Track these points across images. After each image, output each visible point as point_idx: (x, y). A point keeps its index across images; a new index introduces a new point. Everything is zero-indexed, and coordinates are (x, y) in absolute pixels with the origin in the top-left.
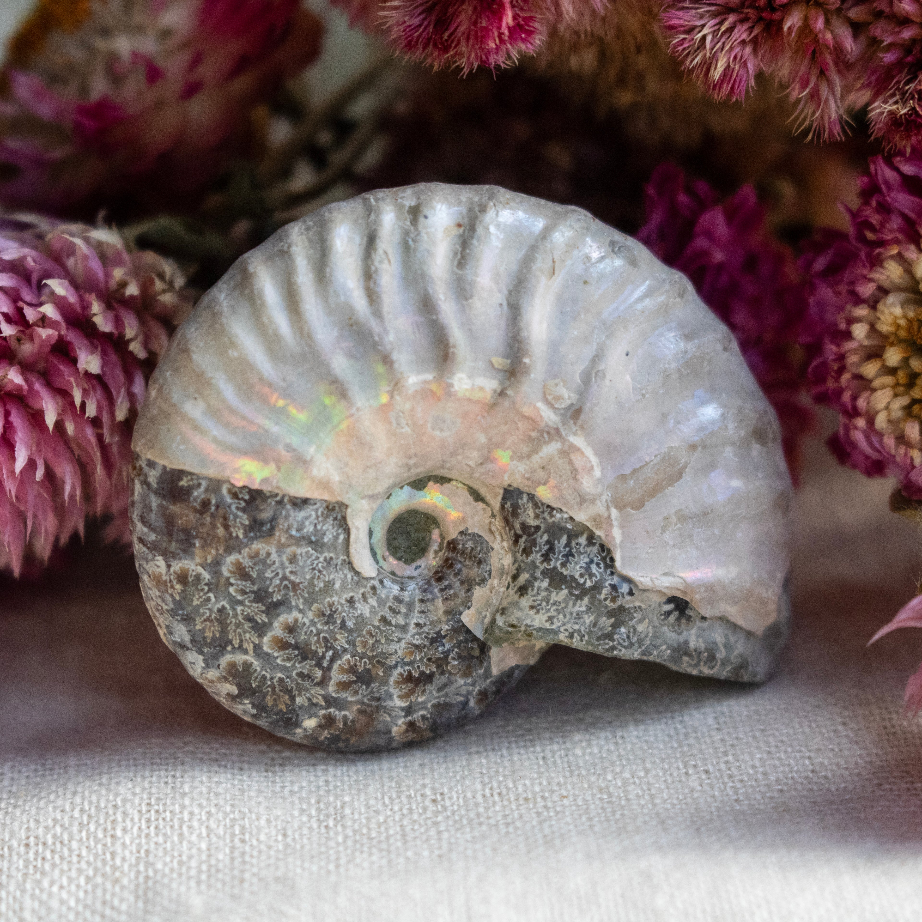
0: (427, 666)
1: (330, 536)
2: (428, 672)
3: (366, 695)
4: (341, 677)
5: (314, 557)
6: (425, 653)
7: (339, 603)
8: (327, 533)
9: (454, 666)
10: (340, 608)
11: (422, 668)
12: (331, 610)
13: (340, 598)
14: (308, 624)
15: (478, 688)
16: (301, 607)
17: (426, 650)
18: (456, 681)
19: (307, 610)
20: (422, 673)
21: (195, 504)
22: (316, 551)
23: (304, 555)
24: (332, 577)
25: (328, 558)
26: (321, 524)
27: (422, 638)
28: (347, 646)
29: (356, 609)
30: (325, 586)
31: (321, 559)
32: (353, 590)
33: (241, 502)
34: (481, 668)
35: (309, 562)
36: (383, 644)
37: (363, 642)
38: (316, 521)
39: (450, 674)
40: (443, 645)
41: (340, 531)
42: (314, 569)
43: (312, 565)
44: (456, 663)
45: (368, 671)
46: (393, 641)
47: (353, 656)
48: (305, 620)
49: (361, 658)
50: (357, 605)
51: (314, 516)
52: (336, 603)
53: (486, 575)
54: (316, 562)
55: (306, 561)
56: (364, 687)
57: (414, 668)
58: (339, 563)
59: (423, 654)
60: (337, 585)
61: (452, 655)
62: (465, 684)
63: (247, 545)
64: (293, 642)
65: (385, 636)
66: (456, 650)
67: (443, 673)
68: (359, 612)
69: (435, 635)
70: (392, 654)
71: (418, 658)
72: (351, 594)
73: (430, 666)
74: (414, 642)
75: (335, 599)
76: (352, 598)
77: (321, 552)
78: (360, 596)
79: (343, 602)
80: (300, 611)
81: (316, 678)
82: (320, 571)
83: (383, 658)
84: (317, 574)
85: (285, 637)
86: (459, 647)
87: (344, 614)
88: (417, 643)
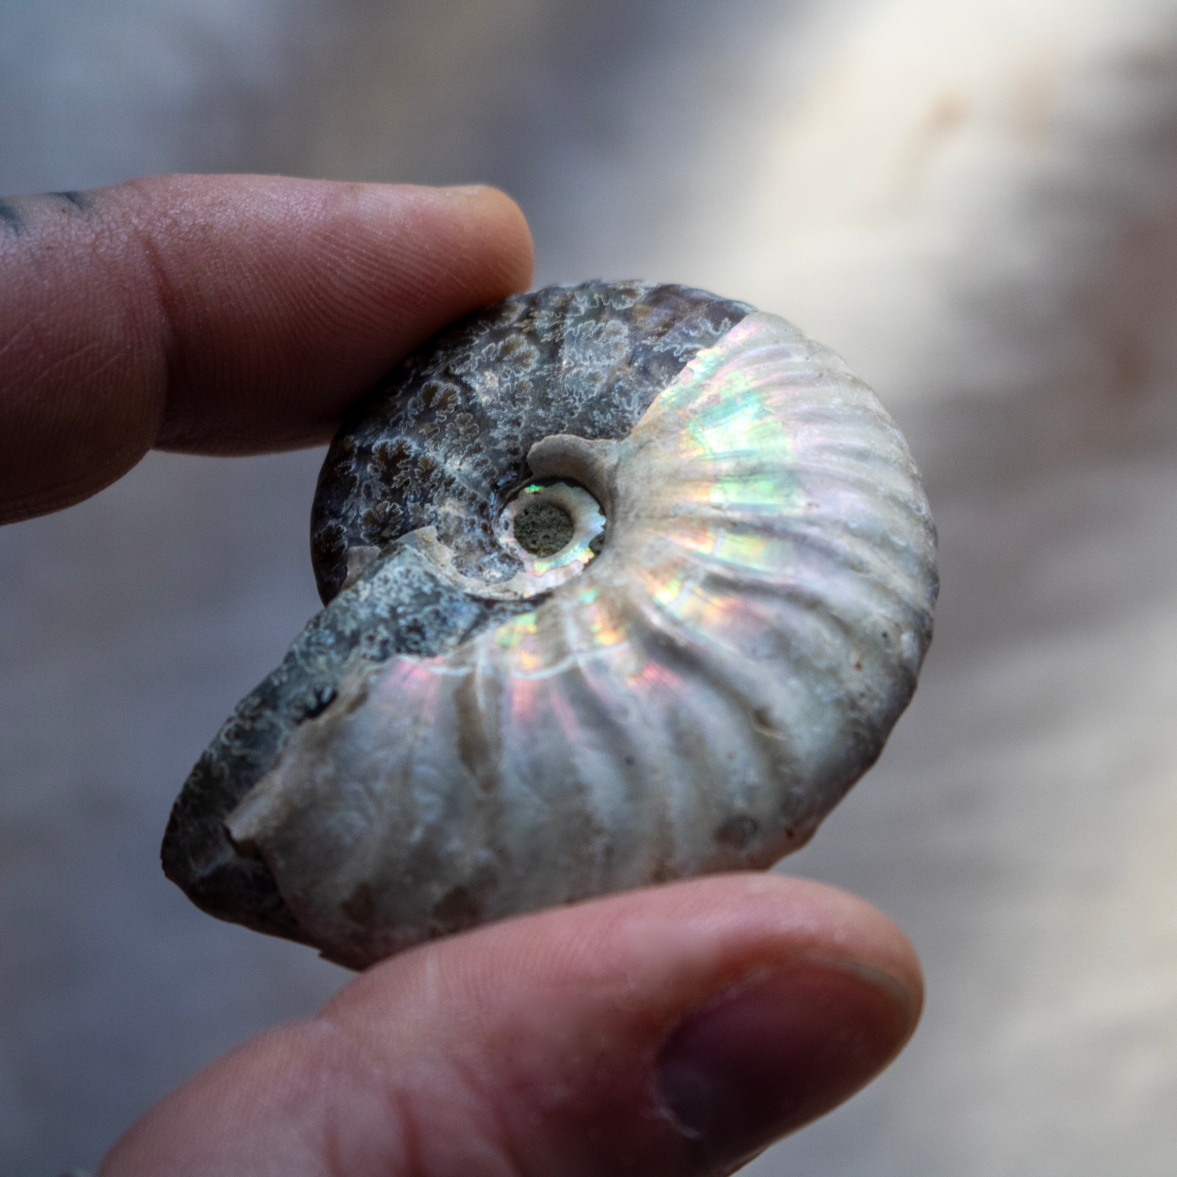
0: (402, 478)
1: (597, 418)
2: (395, 478)
3: (406, 415)
4: (442, 392)
5: (583, 397)
6: (417, 480)
7: (520, 409)
8: (602, 416)
9: (386, 506)
10: (515, 409)
11: (402, 473)
12: (518, 399)
13: (526, 412)
14: (516, 375)
15: (345, 530)
16: (538, 373)
17: (420, 481)
18: (367, 507)
19: (532, 377)
20: (398, 471)
21: (699, 320)
22: (589, 400)
23: (592, 388)
24: (553, 409)
25: (574, 411)
26: (614, 413)
27: (434, 480)
28: (471, 403)
29: (505, 424)
30: (547, 399)
31: (577, 404)
32: (525, 427)
33: (679, 354)
34: (365, 535)
35: (581, 391)
36: (452, 440)
37: (466, 420)
38: (621, 409)
39: (379, 502)
40: (414, 501)
41: (597, 430)
42: (571, 393)
43: (577, 393)
44: (387, 510)
45: (431, 420)
46: (449, 451)
47: (456, 408)
48: (522, 373)
49: (449, 416)
50: (507, 428)
51: (627, 408)
52: (521, 406)
53: (464, 570)
54: (577, 398)
55: (583, 388)
56: (417, 413)
57: (408, 463)
58: (563, 422)
59: (417, 477)
60: (540, 412)
61: (398, 506)
62: (358, 515)
63: (631, 343)
64: (505, 359)
65: (459, 445)
66: (401, 512)
67: (384, 495)
68: (499, 427)
69: (430, 496)
70: (436, 445)
71: (416, 470)
72: (523, 424)
73: (401, 482)
74: (436, 471)
75: (527, 407)
76: (519, 424)
77: (584, 406)
78: (515, 434)
79: (520, 414)
80: (534, 372)
81: (455, 369)
82: (565, 399)
83: (436, 437)
84: (564, 396)
85: (514, 354)
86: (403, 516)
87: (506, 411)
88: (433, 474)
